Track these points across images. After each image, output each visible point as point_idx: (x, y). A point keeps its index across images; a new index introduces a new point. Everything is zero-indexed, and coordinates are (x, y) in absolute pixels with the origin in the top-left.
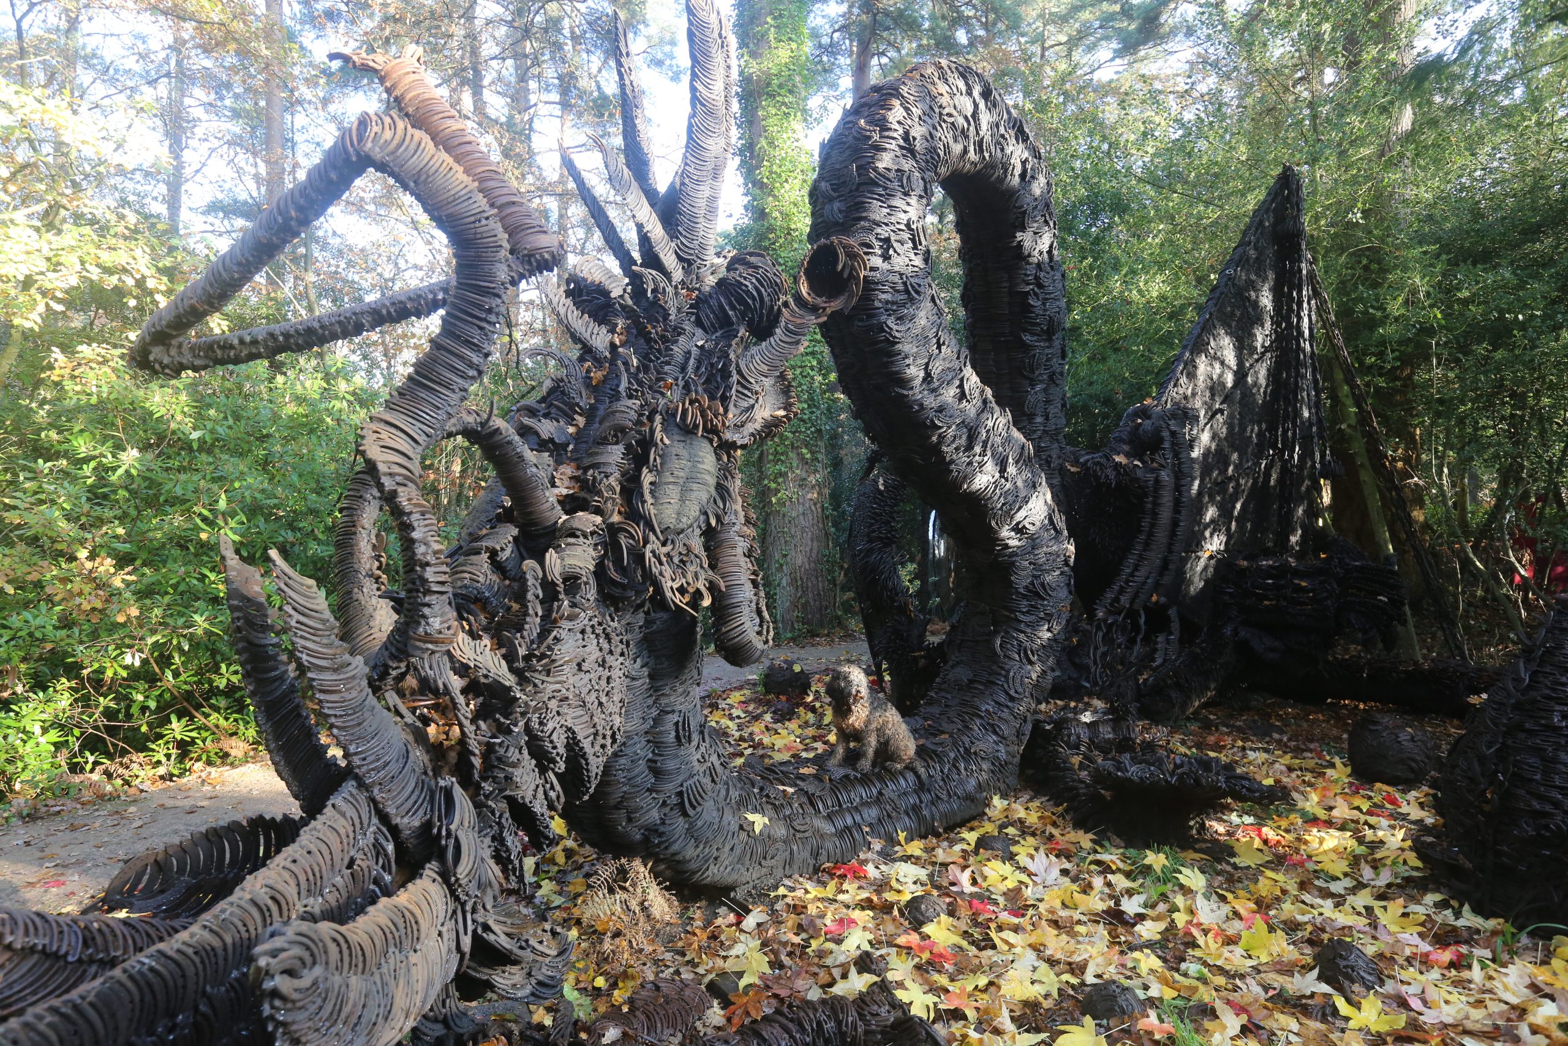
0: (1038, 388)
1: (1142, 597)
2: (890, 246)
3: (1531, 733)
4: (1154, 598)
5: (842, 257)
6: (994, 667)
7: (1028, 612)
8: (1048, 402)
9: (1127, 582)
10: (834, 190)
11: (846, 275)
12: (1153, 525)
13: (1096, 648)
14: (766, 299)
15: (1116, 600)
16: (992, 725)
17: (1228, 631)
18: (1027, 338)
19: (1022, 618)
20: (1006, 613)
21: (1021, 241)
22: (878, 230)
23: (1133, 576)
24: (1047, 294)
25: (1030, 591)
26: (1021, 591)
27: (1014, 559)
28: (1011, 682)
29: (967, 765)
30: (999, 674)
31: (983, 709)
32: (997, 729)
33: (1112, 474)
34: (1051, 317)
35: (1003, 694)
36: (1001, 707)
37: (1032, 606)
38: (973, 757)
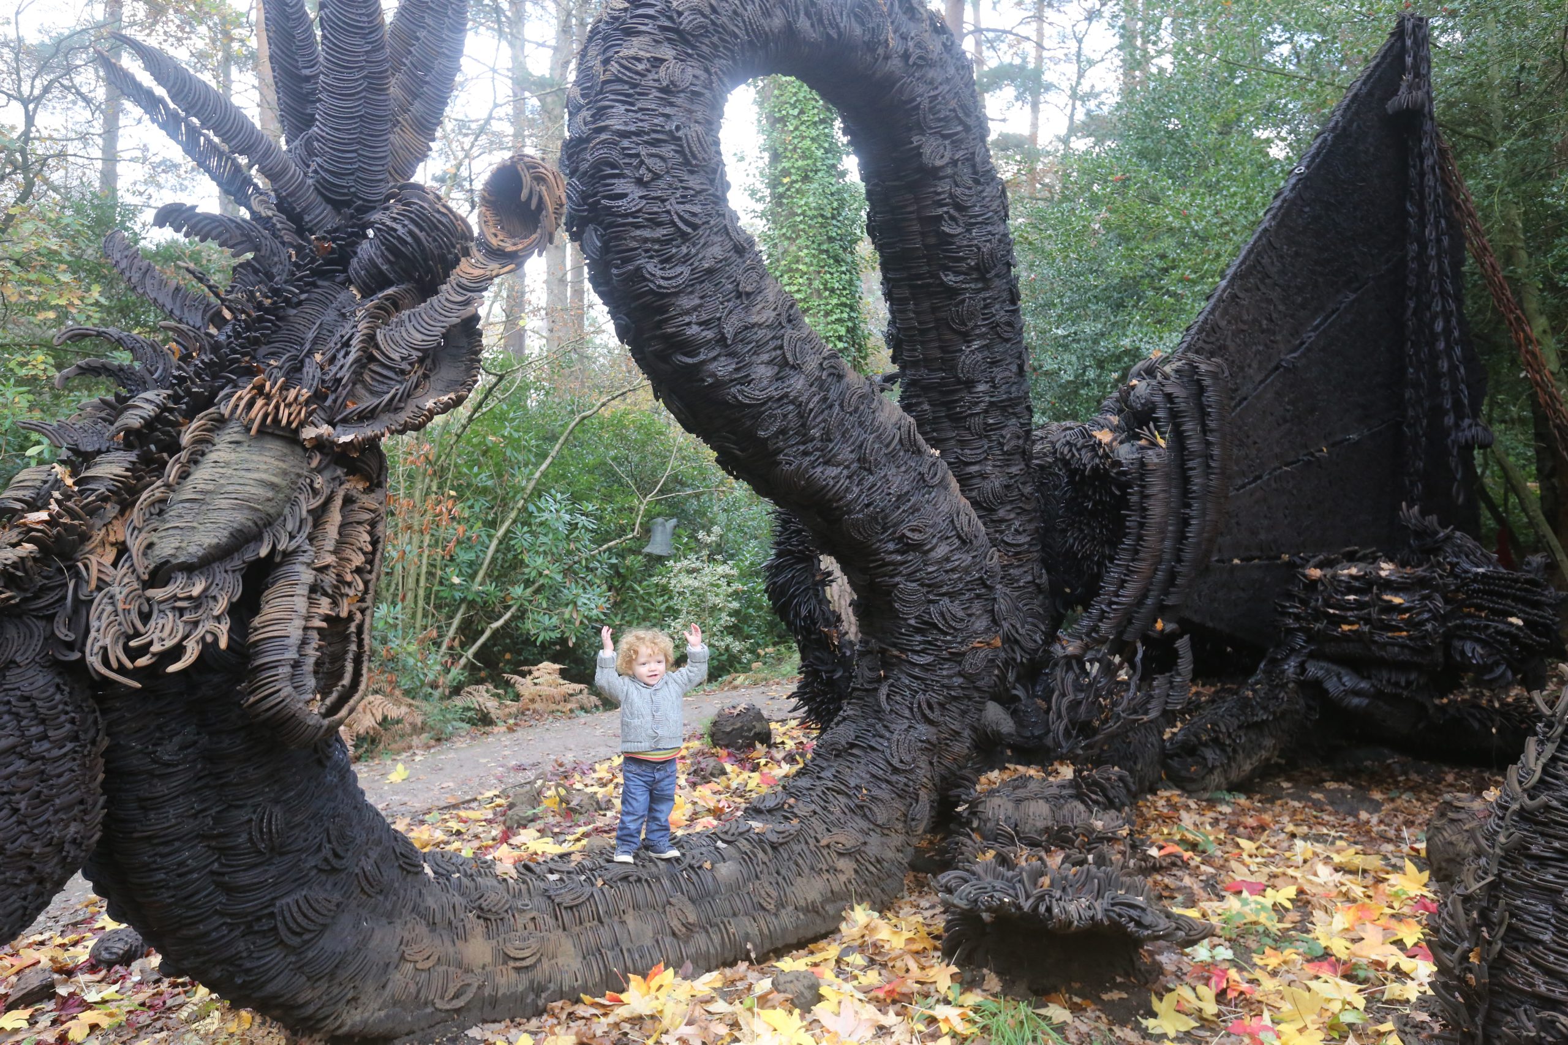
0: (976, 345)
1: (1137, 624)
3: (1542, 862)
4: (1159, 625)
5: (527, 182)
6: (878, 726)
7: (923, 651)
8: (994, 363)
9: (1110, 603)
10: (582, 96)
11: (533, 206)
12: (1142, 525)
13: (1062, 696)
15: (1096, 629)
16: (862, 808)
17: (1290, 667)
18: (949, 279)
19: (916, 659)
20: (896, 653)
21: (920, 147)
22: (626, 143)
23: (1118, 596)
24: (971, 217)
25: (925, 623)
26: (912, 622)
27: (897, 579)
28: (894, 748)
29: (815, 863)
30: (882, 737)
31: (852, 785)
32: (868, 813)
33: (1086, 456)
34: (979, 249)
35: (882, 764)
36: (879, 783)
37: (929, 643)
38: (825, 852)
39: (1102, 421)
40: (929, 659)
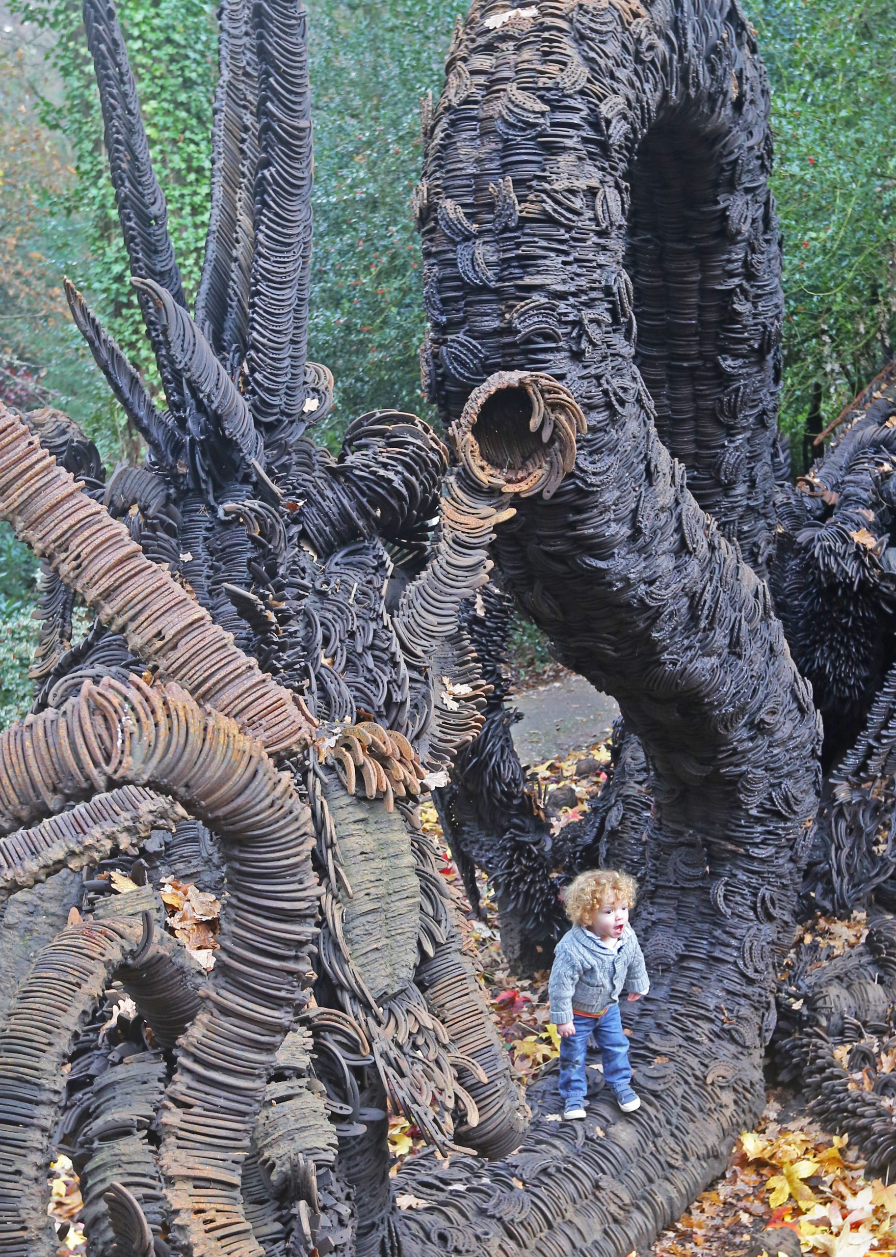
0: (740, 438)
2: (583, 333)
5: (539, 407)
6: (718, 933)
7: (764, 842)
8: (753, 458)
9: (878, 738)
11: (546, 436)
13: (839, 848)
14: (419, 489)
15: (863, 767)
16: (728, 1031)
18: (728, 363)
19: (755, 852)
20: (731, 847)
21: (726, 209)
22: (562, 307)
23: (887, 728)
24: (759, 287)
25: (766, 811)
26: (754, 812)
27: (744, 768)
28: (747, 955)
29: (702, 1103)
30: (728, 945)
31: (712, 1007)
32: (736, 1036)
33: (851, 567)
34: (765, 326)
35: (736, 977)
36: (737, 999)
37: (769, 833)
38: (709, 1089)
39: (856, 518)
40: (771, 850)
